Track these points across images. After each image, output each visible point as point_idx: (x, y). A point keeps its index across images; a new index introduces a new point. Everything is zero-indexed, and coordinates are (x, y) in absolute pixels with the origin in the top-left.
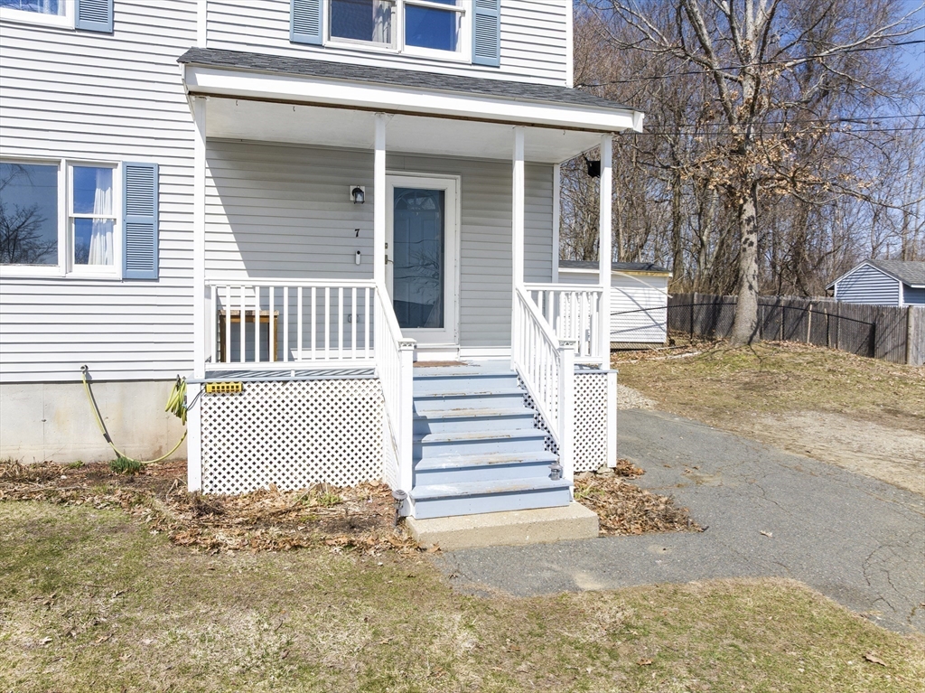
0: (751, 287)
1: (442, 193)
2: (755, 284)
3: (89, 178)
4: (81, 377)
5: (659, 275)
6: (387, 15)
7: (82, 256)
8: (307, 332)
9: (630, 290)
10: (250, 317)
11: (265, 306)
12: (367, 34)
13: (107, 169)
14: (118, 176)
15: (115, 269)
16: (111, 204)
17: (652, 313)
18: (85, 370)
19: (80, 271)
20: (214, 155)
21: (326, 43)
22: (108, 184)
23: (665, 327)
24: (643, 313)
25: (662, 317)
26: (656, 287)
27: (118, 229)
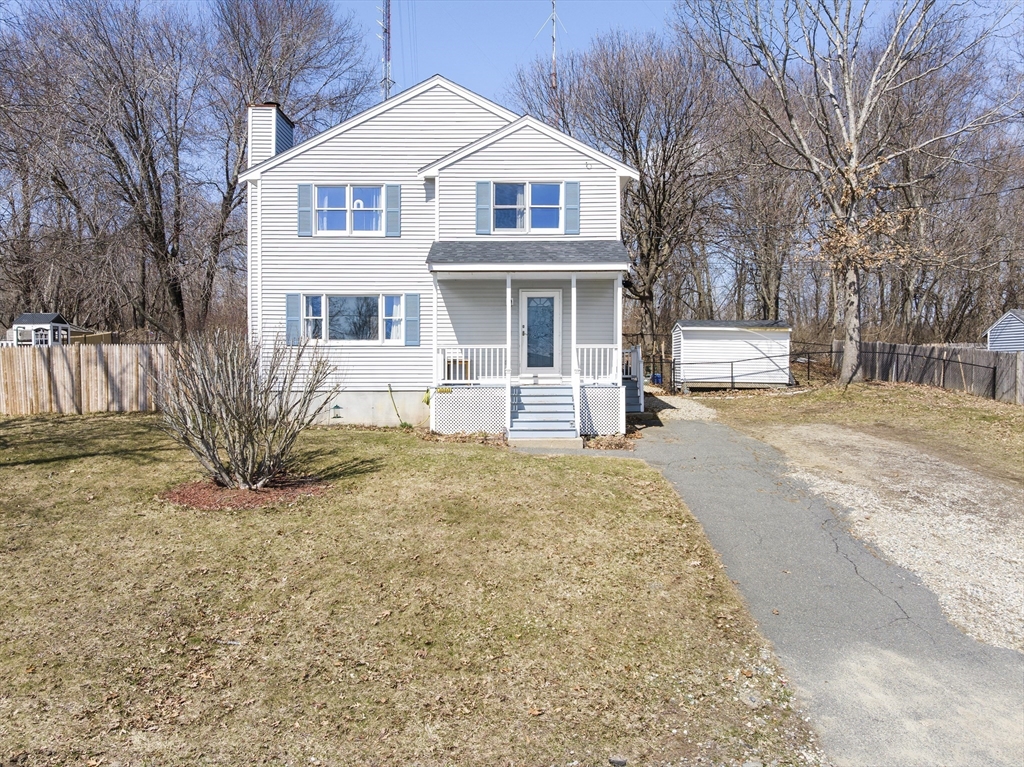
0: (851, 339)
1: (553, 298)
2: (855, 336)
3: (391, 301)
4: (388, 389)
5: (782, 330)
6: (522, 214)
7: (388, 336)
8: (483, 369)
9: (754, 342)
10: (455, 362)
11: (466, 357)
12: (513, 225)
13: (398, 297)
14: (403, 299)
15: (402, 342)
16: (400, 312)
17: (776, 360)
18: (390, 386)
19: (388, 342)
20: (443, 287)
21: (492, 233)
22: (399, 303)
23: (787, 371)
24: (767, 360)
25: (785, 363)
26: (773, 339)
27: (403, 323)
